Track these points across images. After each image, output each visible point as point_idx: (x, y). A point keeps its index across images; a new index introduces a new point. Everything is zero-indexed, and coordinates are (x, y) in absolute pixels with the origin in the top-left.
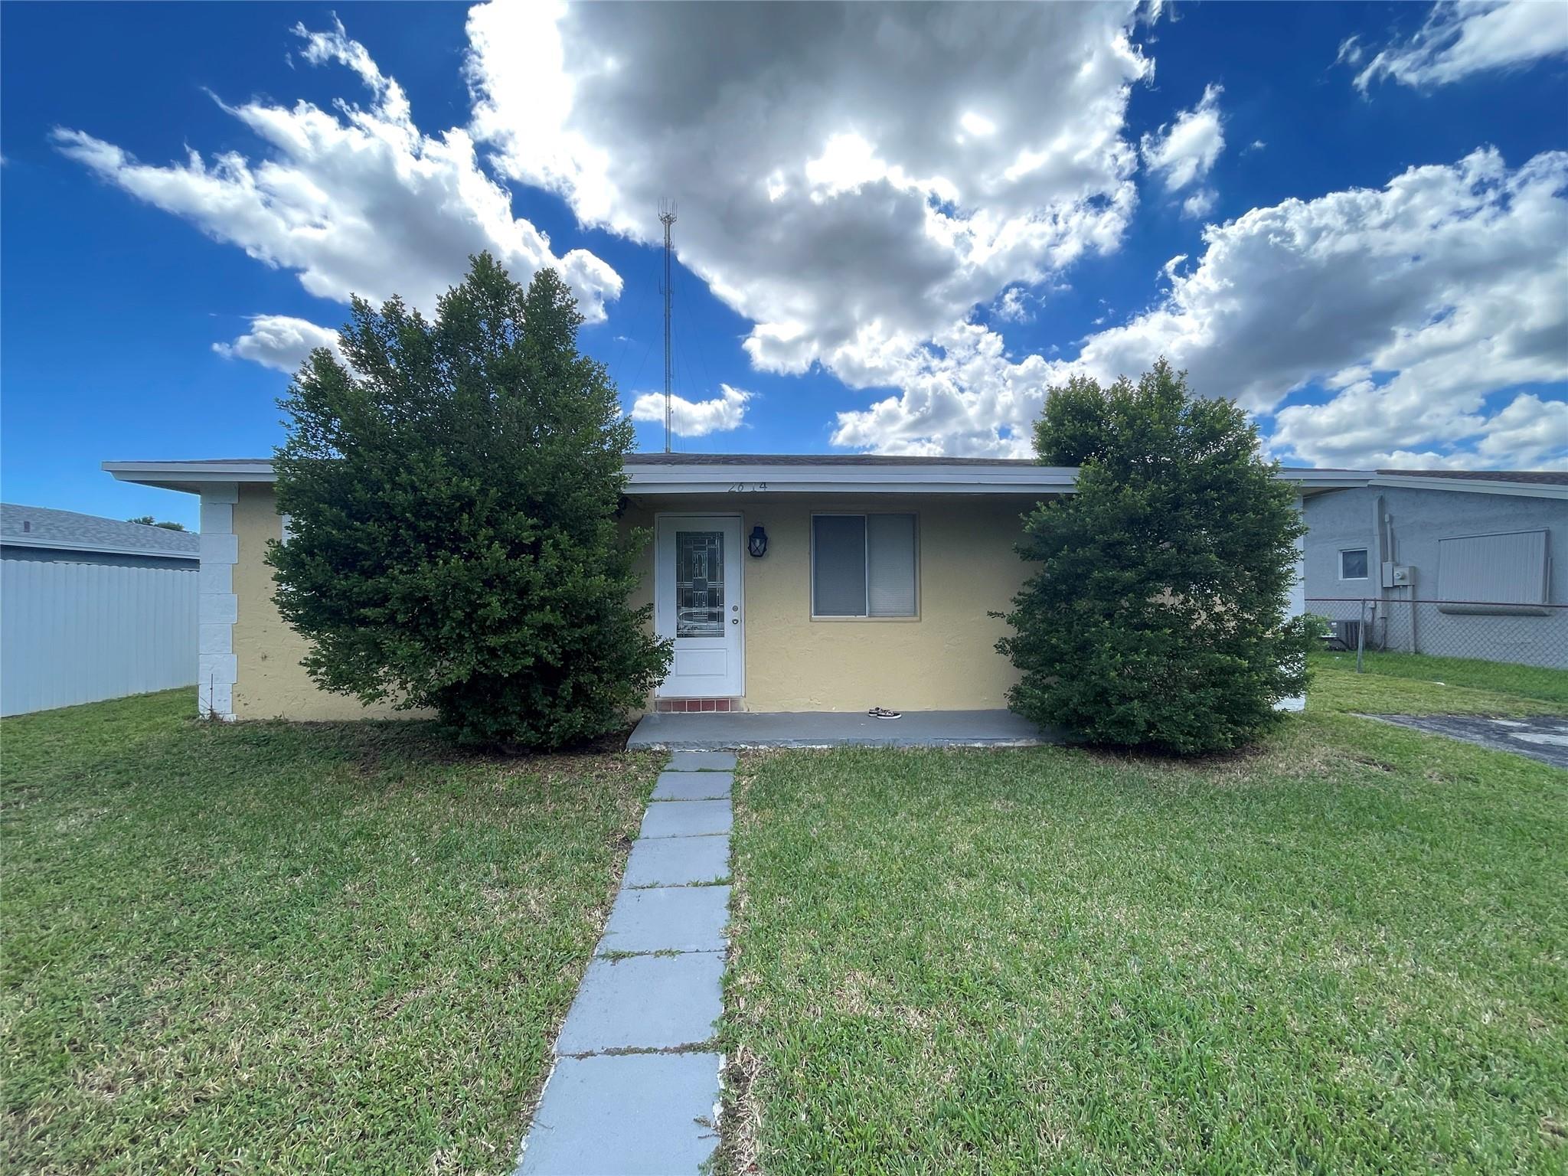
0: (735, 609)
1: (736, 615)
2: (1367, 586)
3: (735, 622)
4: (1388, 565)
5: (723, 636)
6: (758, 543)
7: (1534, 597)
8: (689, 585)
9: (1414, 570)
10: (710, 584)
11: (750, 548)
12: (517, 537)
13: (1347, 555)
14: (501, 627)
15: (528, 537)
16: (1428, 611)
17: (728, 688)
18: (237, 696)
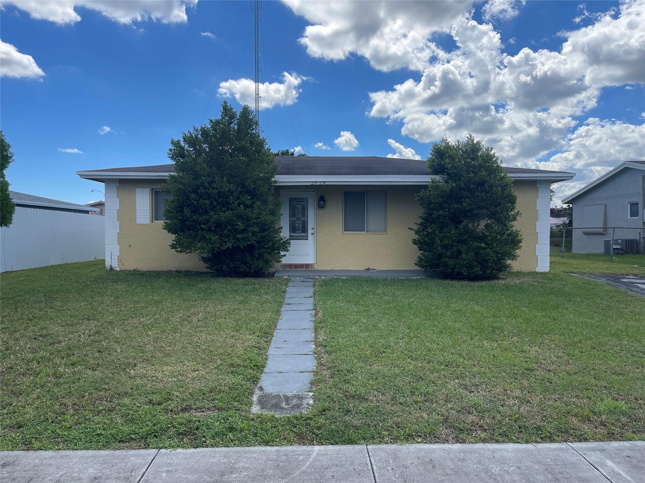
0: (312, 229)
1: (313, 231)
2: (638, 221)
3: (312, 234)
5: (307, 239)
6: (322, 202)
8: (294, 219)
10: (303, 218)
11: (318, 204)
12: (245, 202)
13: (632, 205)
15: (249, 202)
17: (310, 260)
18: (120, 261)
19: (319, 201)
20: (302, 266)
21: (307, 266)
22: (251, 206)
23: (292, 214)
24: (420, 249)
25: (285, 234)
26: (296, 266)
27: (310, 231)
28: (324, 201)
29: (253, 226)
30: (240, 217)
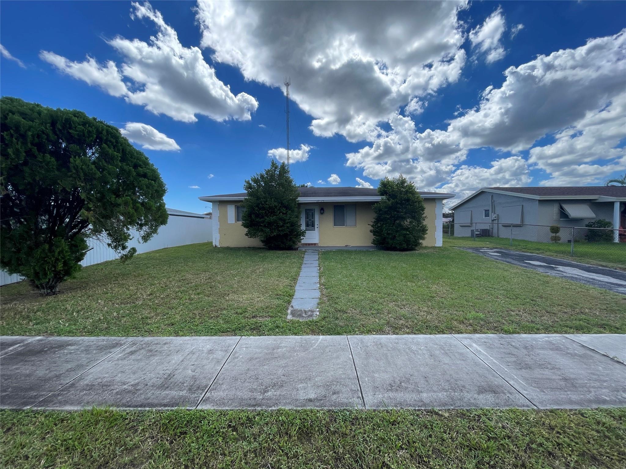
2: (489, 219)
3: (317, 228)
4: (493, 214)
5: (315, 230)
7: (519, 222)
8: (308, 220)
9: (498, 215)
10: (312, 220)
11: (320, 212)
13: (486, 211)
14: (281, 227)
15: (284, 212)
16: (500, 225)
17: (316, 241)
18: (220, 242)
19: (321, 210)
20: (312, 244)
21: (315, 244)
22: (286, 214)
23: (307, 217)
24: (374, 235)
25: (303, 227)
26: (309, 244)
27: (316, 226)
28: (323, 210)
29: (287, 224)
30: (281, 219)
